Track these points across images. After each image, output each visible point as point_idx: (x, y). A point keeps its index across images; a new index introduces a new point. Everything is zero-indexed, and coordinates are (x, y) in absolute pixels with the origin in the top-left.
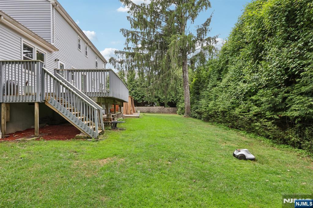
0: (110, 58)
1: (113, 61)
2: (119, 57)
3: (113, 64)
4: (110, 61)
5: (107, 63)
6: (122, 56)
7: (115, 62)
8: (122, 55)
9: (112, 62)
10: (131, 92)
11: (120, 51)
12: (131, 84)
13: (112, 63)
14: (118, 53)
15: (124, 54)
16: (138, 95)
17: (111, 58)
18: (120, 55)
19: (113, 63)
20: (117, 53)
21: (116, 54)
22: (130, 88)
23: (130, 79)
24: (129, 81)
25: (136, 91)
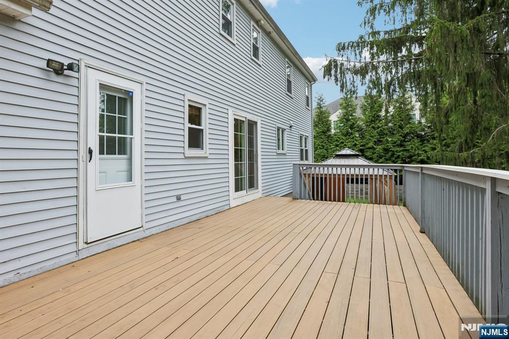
0: (326, 63)
1: (336, 72)
2: (350, 60)
3: (336, 80)
4: (328, 70)
5: (315, 80)
6: (358, 56)
7: (342, 73)
8: (357, 52)
9: (333, 72)
10: (374, 149)
11: (353, 43)
12: (373, 127)
13: (333, 78)
14: (348, 48)
15: (366, 49)
16: (393, 155)
17: (330, 61)
18: (353, 53)
19: (336, 76)
20: (343, 48)
21: (342, 52)
22: (371, 138)
23: (369, 116)
24: (367, 122)
25: (387, 146)
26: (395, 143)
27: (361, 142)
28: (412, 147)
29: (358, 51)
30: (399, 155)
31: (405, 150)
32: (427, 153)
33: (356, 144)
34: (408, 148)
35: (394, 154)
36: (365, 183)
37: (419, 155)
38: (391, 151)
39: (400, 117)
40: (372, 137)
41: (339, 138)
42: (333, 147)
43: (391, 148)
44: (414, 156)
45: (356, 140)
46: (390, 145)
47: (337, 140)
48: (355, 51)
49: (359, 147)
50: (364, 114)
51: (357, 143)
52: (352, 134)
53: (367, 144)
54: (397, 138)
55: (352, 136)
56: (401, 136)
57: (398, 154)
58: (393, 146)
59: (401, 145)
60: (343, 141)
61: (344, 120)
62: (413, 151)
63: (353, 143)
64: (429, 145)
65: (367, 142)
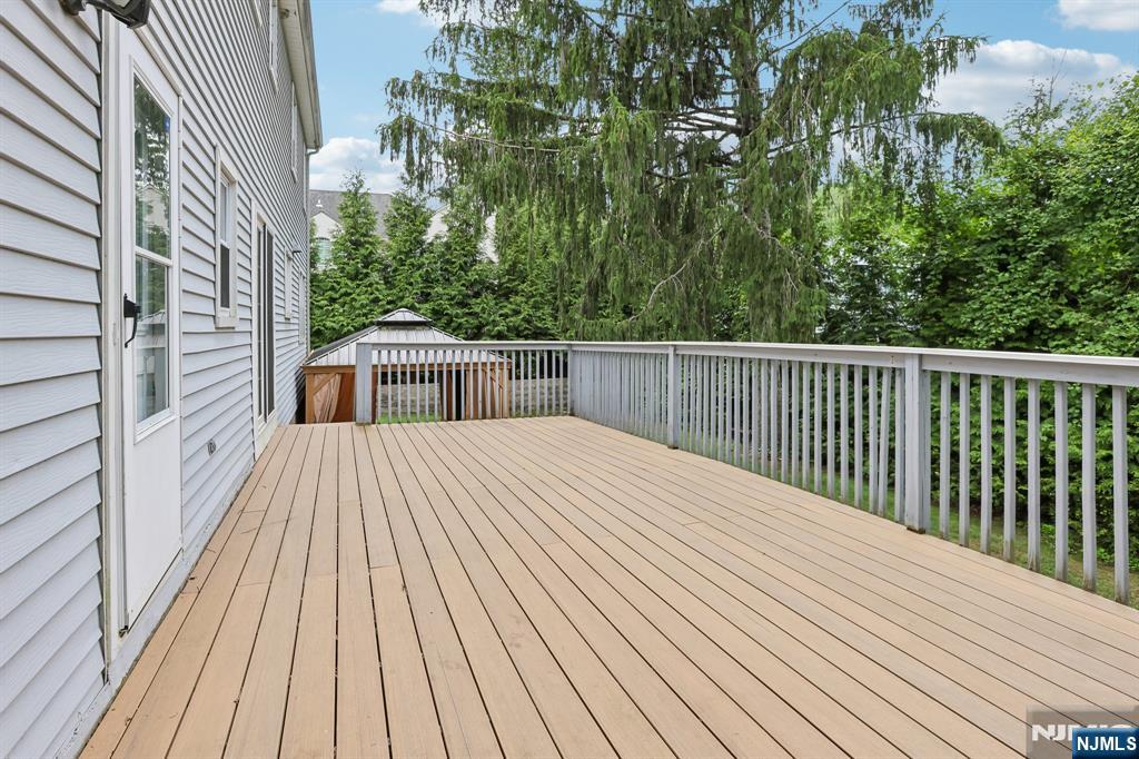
1: (410, 144)
9: (404, 144)
22: (410, 288)
23: (406, 241)
24: (400, 252)
25: (438, 305)
26: (452, 299)
27: (388, 295)
28: (483, 309)
29: (433, 106)
30: (460, 324)
31: (470, 314)
32: (508, 320)
33: (377, 298)
34: (477, 309)
35: (452, 321)
36: (402, 383)
37: (495, 323)
38: (447, 314)
39: (463, 249)
40: (411, 284)
41: (339, 283)
42: (325, 302)
43: (446, 309)
44: (487, 325)
45: (377, 289)
46: (445, 303)
47: (333, 289)
48: (426, 104)
49: (383, 305)
50: (392, 236)
51: (381, 297)
52: (367, 275)
53: (402, 298)
54: (455, 290)
55: (366, 281)
56: (463, 285)
57: (459, 321)
58: (450, 305)
59: (462, 304)
60: (349, 291)
61: (349, 244)
62: (485, 316)
63: (372, 296)
64: (509, 306)
65: (401, 294)
